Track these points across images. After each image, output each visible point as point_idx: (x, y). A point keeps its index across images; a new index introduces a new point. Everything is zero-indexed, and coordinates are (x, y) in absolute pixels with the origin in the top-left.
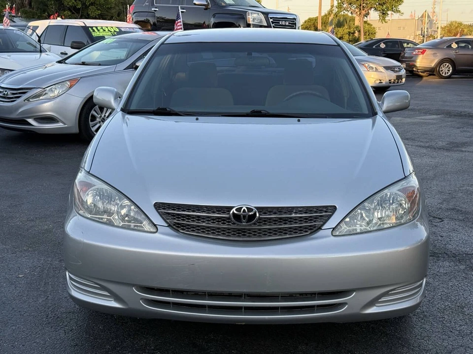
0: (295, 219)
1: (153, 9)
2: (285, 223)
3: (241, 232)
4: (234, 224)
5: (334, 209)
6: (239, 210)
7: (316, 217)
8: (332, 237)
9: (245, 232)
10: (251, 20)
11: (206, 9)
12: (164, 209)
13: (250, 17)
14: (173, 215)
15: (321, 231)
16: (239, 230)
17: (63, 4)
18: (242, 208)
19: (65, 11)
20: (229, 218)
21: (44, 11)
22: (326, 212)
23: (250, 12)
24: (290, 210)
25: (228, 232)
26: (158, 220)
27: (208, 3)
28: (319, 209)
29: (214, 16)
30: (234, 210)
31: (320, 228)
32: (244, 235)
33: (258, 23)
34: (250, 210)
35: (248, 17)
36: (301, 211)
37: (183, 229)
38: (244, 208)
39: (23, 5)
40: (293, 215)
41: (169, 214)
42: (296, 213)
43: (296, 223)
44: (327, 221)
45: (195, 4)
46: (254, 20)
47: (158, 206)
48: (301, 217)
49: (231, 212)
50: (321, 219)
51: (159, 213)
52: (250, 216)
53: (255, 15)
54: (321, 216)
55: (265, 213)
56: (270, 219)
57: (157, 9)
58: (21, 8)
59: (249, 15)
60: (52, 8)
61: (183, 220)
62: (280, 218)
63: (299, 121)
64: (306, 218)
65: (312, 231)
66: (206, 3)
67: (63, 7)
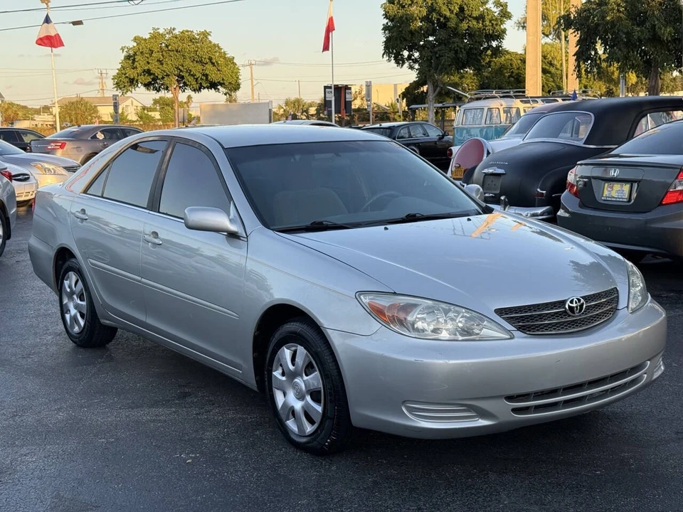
0: (603, 303)
2: (599, 309)
3: (574, 323)
4: (569, 316)
6: (571, 302)
7: (612, 300)
8: (630, 315)
9: (577, 323)
12: (507, 314)
14: (517, 318)
16: (572, 322)
20: (565, 312)
25: (565, 326)
28: (611, 292)
30: (568, 302)
31: (617, 309)
34: (579, 301)
36: (604, 295)
37: (528, 331)
38: (575, 299)
40: (602, 300)
41: (512, 318)
43: (605, 307)
44: (618, 302)
47: (500, 312)
49: (567, 307)
50: (615, 300)
51: (503, 318)
54: (614, 298)
56: (591, 306)
61: (528, 321)
62: (596, 305)
64: (608, 302)
65: (613, 312)
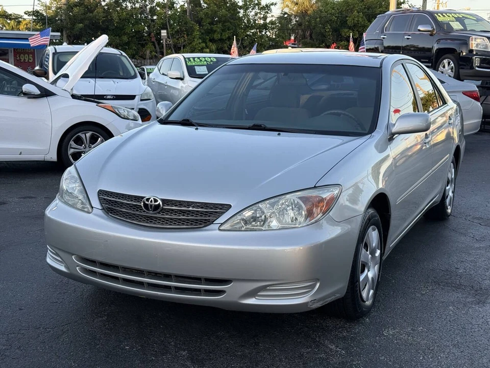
0: (193, 212)
1: (382, 37)
2: (183, 215)
3: (149, 219)
4: (144, 211)
5: (230, 206)
6: (148, 200)
7: (211, 213)
8: (218, 232)
9: (152, 219)
10: (474, 45)
11: (431, 35)
13: (473, 42)
15: (212, 225)
16: (148, 217)
17: (341, 35)
18: (150, 198)
19: (342, 41)
20: (141, 206)
21: (323, 42)
22: (221, 209)
23: (474, 37)
24: (189, 204)
25: (141, 218)
26: (96, 203)
27: (434, 29)
28: (215, 206)
29: (438, 41)
30: (145, 200)
31: (212, 223)
32: (151, 222)
33: (483, 48)
34: (156, 201)
35: (470, 42)
36: (198, 206)
38: (152, 199)
39: (305, 37)
40: (191, 209)
41: (105, 199)
42: (193, 207)
43: (192, 215)
44: (219, 216)
45: (419, 30)
46: (477, 45)
47: (101, 193)
48: (198, 211)
49: (143, 201)
50: (214, 215)
51: (99, 198)
52: (155, 206)
53: (479, 41)
54: (216, 212)
55: (168, 205)
56: (172, 210)
57: (386, 37)
58: (303, 39)
59: (472, 41)
60: (330, 38)
61: (112, 205)
62: (181, 210)
63: (279, 134)
64: (202, 213)
65: (206, 224)
66: (430, 29)
67: (341, 37)
